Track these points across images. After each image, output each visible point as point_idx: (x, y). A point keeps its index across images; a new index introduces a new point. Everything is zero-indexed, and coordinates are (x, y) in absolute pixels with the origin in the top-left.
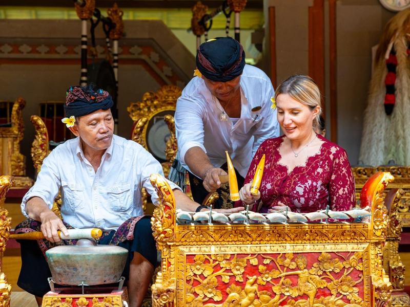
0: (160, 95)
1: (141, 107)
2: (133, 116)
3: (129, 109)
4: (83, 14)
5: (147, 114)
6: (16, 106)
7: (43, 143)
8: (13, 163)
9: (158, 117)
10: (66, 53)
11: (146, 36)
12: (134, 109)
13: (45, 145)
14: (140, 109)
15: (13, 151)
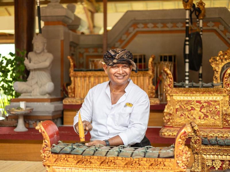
0: (228, 52)
1: (217, 59)
2: (212, 64)
3: (210, 61)
4: (187, 7)
5: (221, 63)
6: (151, 60)
7: (170, 83)
8: (149, 90)
9: (227, 65)
10: (172, 27)
11: (217, 16)
12: (213, 60)
13: (171, 85)
14: (217, 61)
15: (149, 84)
